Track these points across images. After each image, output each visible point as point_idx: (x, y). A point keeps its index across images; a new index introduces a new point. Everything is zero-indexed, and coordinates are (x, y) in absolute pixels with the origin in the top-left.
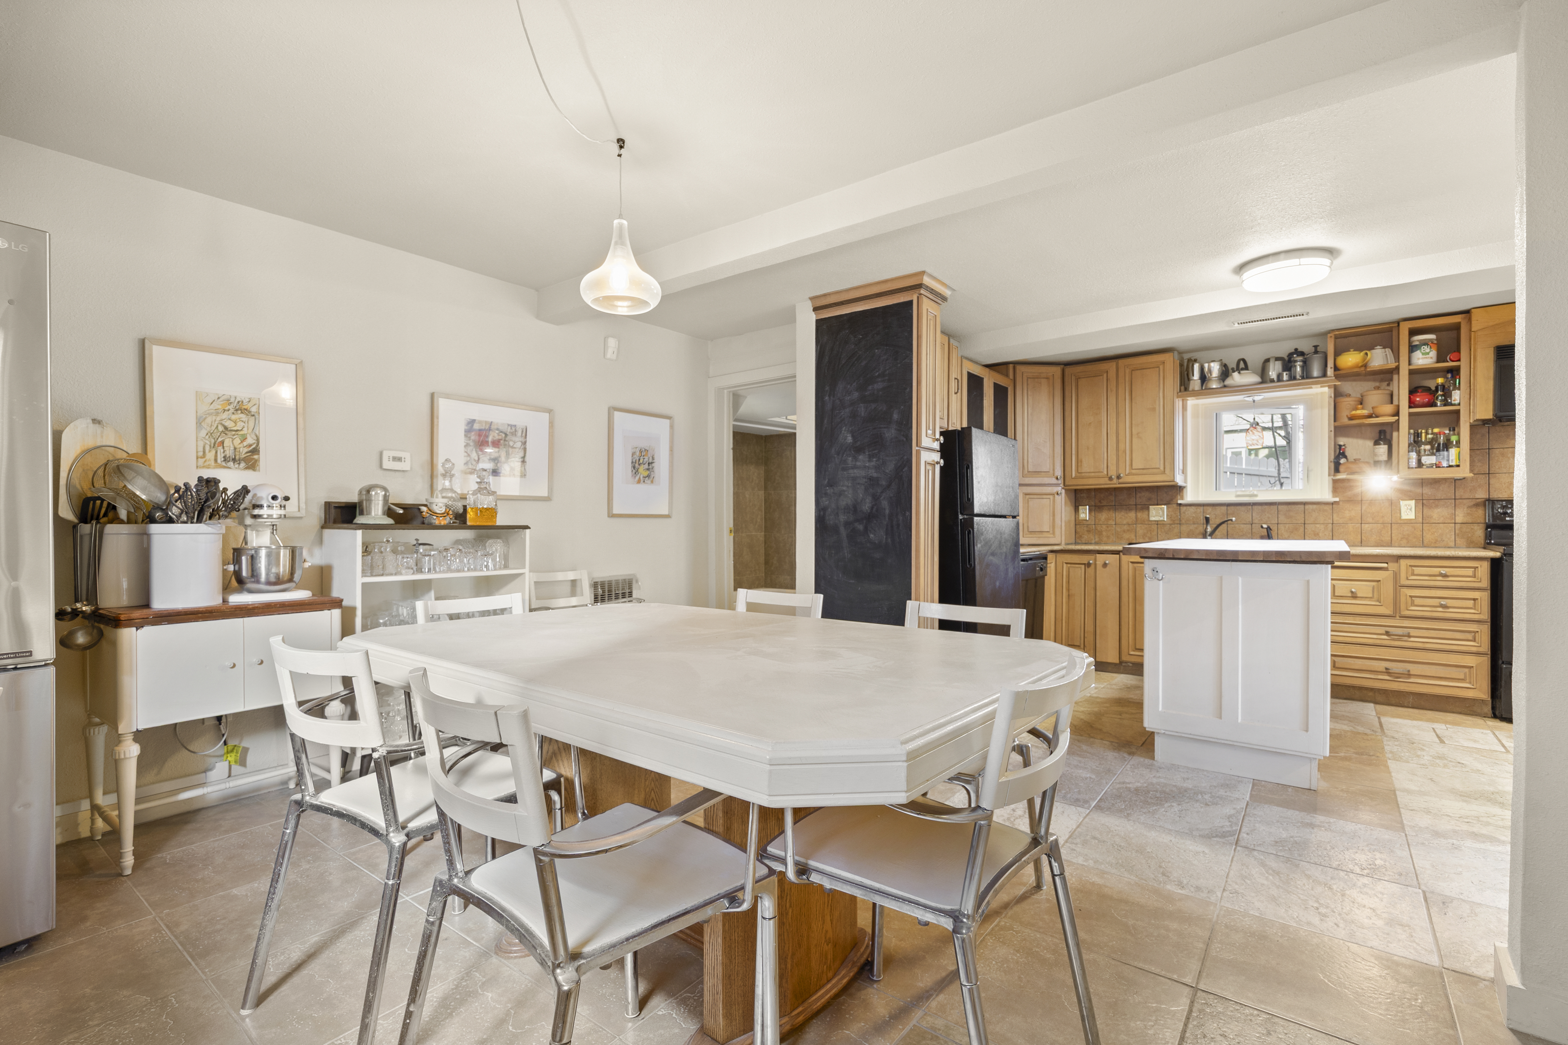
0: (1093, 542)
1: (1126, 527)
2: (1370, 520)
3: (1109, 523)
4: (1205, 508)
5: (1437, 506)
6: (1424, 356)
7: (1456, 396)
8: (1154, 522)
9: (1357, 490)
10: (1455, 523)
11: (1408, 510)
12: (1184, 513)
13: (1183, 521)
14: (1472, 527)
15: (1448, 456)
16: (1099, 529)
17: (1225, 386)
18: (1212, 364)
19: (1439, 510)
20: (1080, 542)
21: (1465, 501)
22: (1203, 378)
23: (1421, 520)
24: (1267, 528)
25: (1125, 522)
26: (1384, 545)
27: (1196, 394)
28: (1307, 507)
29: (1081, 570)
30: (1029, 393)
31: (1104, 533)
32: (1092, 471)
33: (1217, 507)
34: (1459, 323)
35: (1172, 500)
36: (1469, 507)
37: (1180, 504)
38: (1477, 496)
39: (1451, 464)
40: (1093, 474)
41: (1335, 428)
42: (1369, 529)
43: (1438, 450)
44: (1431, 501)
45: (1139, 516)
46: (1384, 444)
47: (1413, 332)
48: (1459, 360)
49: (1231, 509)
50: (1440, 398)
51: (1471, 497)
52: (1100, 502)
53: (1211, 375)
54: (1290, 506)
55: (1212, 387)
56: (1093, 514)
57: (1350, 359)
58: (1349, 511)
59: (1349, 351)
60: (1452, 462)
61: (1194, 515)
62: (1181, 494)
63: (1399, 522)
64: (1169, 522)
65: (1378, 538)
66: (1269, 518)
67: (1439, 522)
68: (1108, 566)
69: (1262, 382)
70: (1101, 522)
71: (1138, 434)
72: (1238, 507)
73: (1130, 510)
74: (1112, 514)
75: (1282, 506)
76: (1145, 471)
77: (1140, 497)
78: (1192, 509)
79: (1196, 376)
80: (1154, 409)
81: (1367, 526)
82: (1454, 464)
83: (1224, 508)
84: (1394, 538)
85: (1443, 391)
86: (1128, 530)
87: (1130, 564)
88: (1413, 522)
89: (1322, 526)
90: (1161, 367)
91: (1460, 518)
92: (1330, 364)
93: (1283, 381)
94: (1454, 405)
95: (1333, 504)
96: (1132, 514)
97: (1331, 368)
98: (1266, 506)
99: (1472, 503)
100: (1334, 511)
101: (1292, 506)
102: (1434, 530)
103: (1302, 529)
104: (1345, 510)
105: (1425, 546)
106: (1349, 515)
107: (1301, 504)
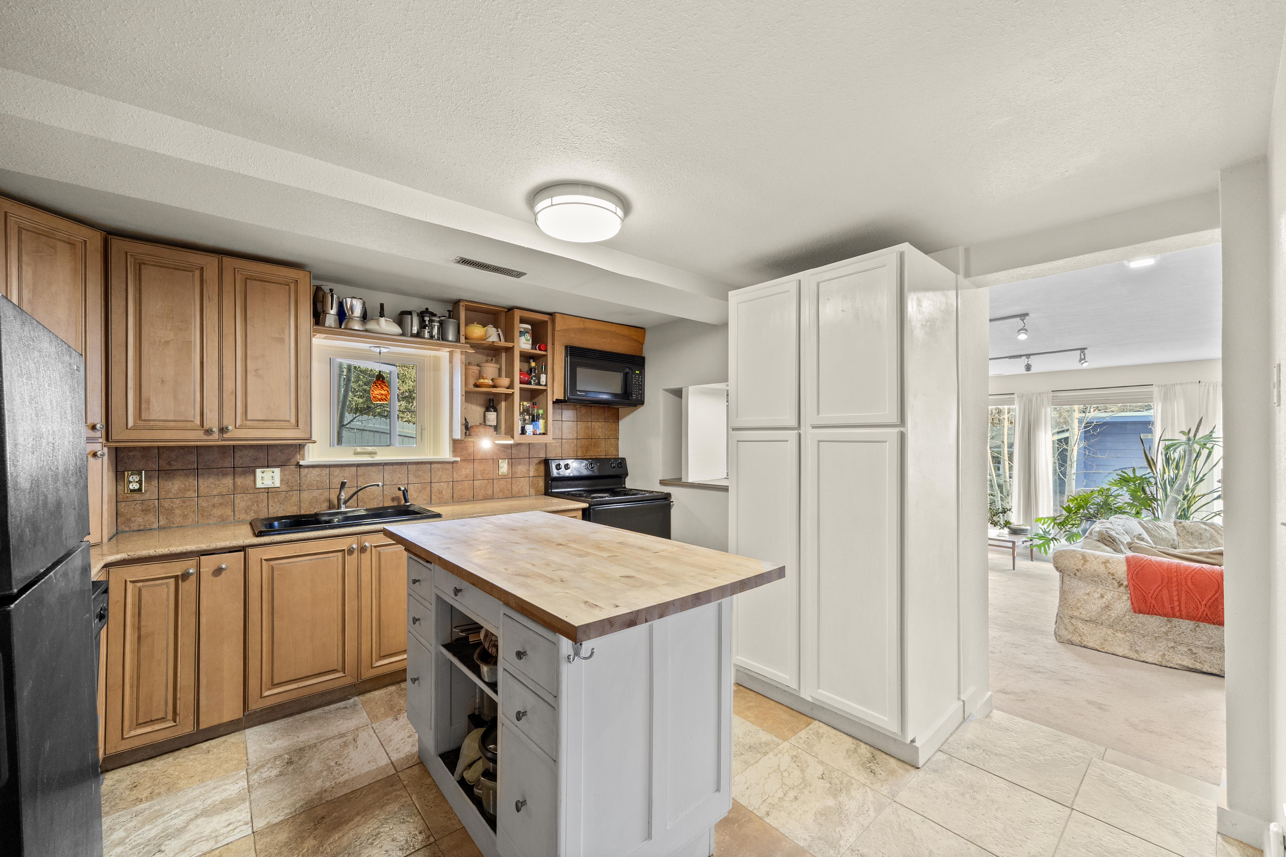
0: (155, 526)
1: (216, 500)
2: (479, 477)
3: (186, 496)
4: (331, 469)
5: (520, 464)
6: (526, 342)
7: (543, 378)
8: (263, 490)
9: (471, 450)
10: (529, 477)
11: (504, 467)
12: (306, 476)
13: (304, 487)
15: (539, 426)
16: (166, 505)
17: (366, 331)
18: (355, 302)
19: (521, 467)
20: (127, 529)
21: (534, 460)
22: (342, 315)
23: (511, 475)
24: (403, 491)
25: (215, 493)
26: (489, 497)
27: (330, 332)
28: (433, 466)
29: (168, 587)
30: (25, 258)
31: (177, 512)
32: (171, 418)
33: (345, 468)
34: (546, 322)
35: (289, 460)
37: (300, 466)
38: (541, 456)
40: (172, 424)
41: (466, 392)
42: (479, 485)
44: (517, 460)
45: (239, 483)
46: (494, 412)
47: (523, 321)
48: (546, 350)
49: (361, 470)
50: (534, 378)
52: (169, 463)
53: (352, 313)
54: (418, 466)
55: (353, 328)
56: (155, 483)
57: (477, 331)
58: (465, 469)
59: (474, 324)
61: (318, 479)
62: (302, 453)
63: (498, 478)
64: (284, 488)
65: (484, 493)
66: (400, 478)
67: (520, 476)
68: (224, 572)
69: (403, 335)
70: (171, 495)
71: (256, 371)
72: (369, 468)
73: (225, 475)
74: (192, 481)
75: (412, 466)
76: (267, 424)
77: (241, 457)
78: (316, 471)
79: (333, 311)
80: (282, 340)
81: (477, 482)
82: (542, 432)
83: (354, 469)
84: (495, 492)
85: (535, 373)
86: (221, 504)
87: (264, 562)
88: (506, 477)
89: (445, 484)
90: (292, 286)
91: (531, 474)
92: (462, 332)
93: (424, 338)
94: (542, 385)
95: (453, 463)
96: (228, 481)
97: (463, 335)
98: (397, 466)
99: (538, 461)
100: (454, 470)
101: (421, 466)
102: (518, 483)
103: (429, 489)
104: (462, 469)
105: (513, 497)
106: (464, 473)
107: (428, 464)
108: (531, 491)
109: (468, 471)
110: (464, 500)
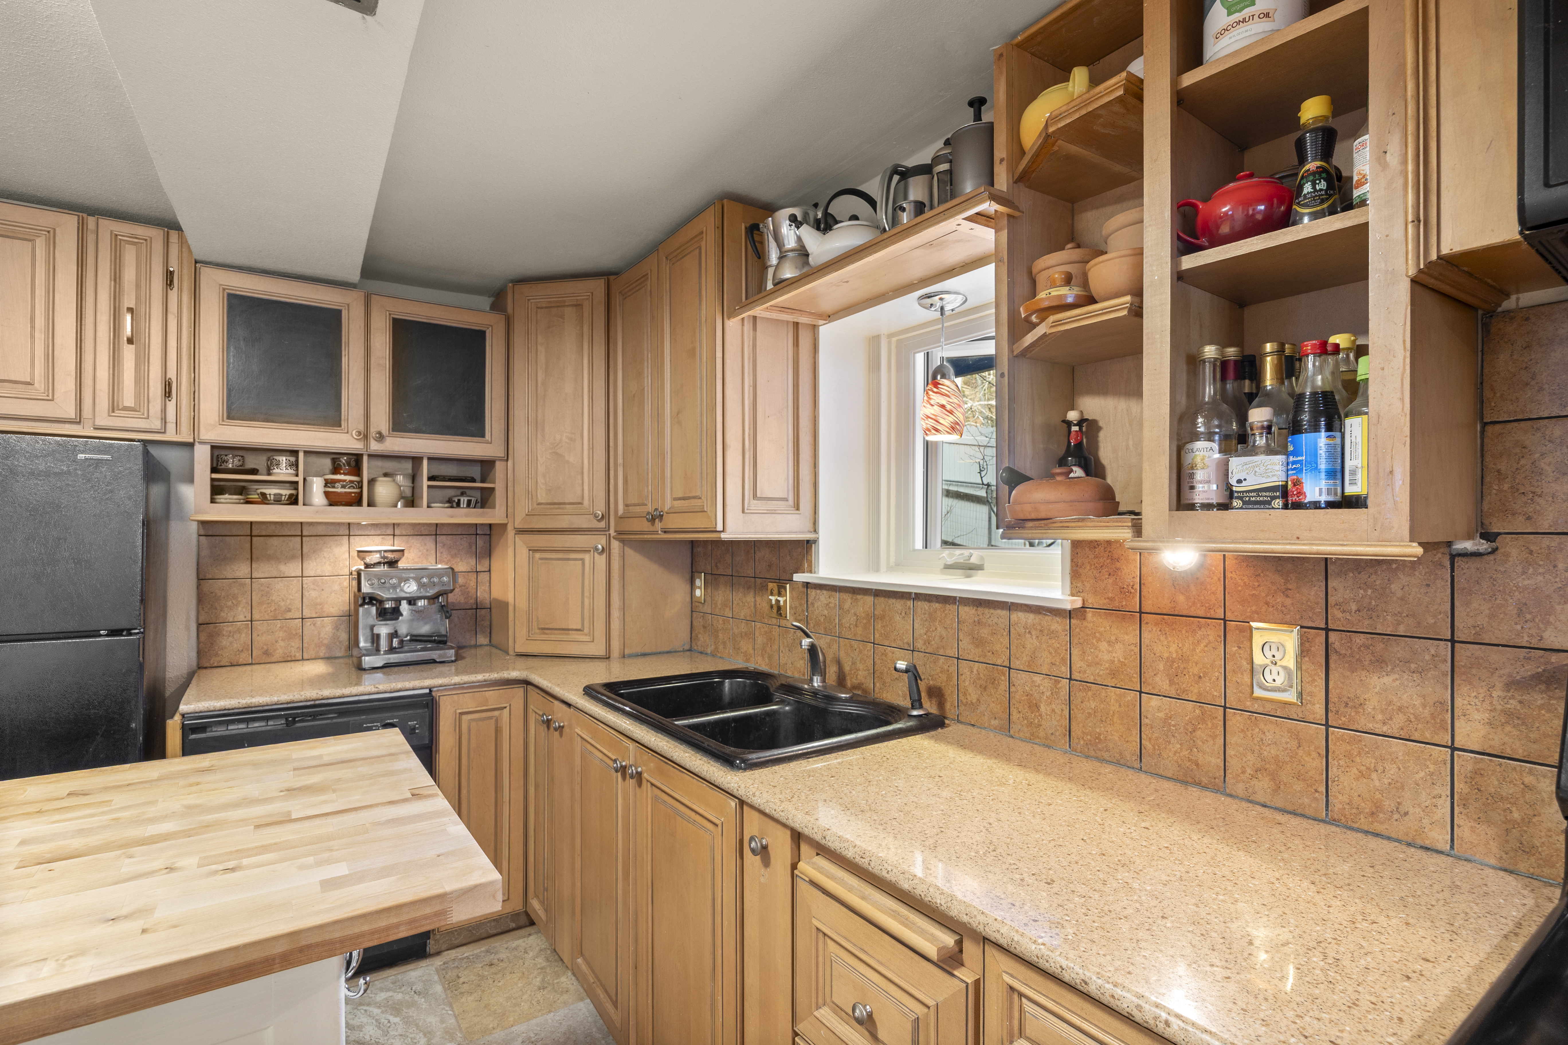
0: (709, 650)
3: (726, 613)
4: (841, 595)
5: (1380, 663)
6: (1237, 16)
7: (1361, 162)
9: (1129, 576)
10: (1453, 749)
11: (1276, 663)
14: (1529, 779)
15: (1339, 455)
16: (715, 624)
19: (1387, 680)
20: (695, 648)
21: (1495, 656)
23: (1319, 709)
25: (741, 615)
26: (1205, 780)
32: (636, 501)
35: (796, 570)
36: (1512, 685)
37: (807, 585)
39: (1350, 490)
42: (1161, 715)
43: (1296, 428)
44: (1360, 640)
49: (881, 603)
50: (1310, 188)
51: (1524, 641)
54: (980, 610)
56: (709, 590)
58: (1112, 644)
60: (1353, 483)
62: (809, 558)
63: (1248, 704)
65: (1185, 753)
66: (942, 638)
67: (1385, 729)
68: (563, 734)
70: (717, 610)
72: (890, 601)
74: (729, 594)
75: (967, 609)
77: (759, 561)
81: (1155, 702)
82: (1354, 489)
84: (1234, 764)
85: (1322, 150)
86: (746, 634)
89: (1048, 682)
91: (1472, 730)
92: (1001, 146)
95: (1070, 614)
96: (751, 599)
97: (1001, 154)
98: (937, 605)
99: (1530, 669)
100: (1075, 641)
101: (986, 611)
102: (1370, 761)
103: (1004, 685)
104: (1099, 640)
105: (1334, 822)
106: (1106, 657)
107: (1002, 609)
108: (1465, 830)
109: (1119, 653)
110: (1106, 755)
